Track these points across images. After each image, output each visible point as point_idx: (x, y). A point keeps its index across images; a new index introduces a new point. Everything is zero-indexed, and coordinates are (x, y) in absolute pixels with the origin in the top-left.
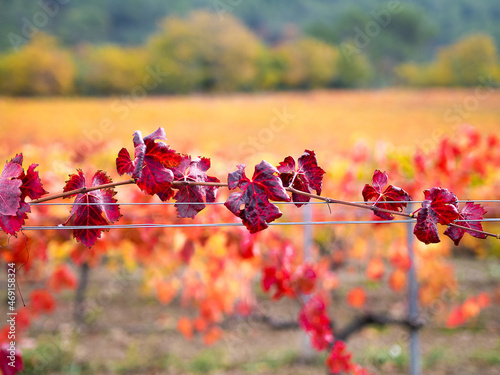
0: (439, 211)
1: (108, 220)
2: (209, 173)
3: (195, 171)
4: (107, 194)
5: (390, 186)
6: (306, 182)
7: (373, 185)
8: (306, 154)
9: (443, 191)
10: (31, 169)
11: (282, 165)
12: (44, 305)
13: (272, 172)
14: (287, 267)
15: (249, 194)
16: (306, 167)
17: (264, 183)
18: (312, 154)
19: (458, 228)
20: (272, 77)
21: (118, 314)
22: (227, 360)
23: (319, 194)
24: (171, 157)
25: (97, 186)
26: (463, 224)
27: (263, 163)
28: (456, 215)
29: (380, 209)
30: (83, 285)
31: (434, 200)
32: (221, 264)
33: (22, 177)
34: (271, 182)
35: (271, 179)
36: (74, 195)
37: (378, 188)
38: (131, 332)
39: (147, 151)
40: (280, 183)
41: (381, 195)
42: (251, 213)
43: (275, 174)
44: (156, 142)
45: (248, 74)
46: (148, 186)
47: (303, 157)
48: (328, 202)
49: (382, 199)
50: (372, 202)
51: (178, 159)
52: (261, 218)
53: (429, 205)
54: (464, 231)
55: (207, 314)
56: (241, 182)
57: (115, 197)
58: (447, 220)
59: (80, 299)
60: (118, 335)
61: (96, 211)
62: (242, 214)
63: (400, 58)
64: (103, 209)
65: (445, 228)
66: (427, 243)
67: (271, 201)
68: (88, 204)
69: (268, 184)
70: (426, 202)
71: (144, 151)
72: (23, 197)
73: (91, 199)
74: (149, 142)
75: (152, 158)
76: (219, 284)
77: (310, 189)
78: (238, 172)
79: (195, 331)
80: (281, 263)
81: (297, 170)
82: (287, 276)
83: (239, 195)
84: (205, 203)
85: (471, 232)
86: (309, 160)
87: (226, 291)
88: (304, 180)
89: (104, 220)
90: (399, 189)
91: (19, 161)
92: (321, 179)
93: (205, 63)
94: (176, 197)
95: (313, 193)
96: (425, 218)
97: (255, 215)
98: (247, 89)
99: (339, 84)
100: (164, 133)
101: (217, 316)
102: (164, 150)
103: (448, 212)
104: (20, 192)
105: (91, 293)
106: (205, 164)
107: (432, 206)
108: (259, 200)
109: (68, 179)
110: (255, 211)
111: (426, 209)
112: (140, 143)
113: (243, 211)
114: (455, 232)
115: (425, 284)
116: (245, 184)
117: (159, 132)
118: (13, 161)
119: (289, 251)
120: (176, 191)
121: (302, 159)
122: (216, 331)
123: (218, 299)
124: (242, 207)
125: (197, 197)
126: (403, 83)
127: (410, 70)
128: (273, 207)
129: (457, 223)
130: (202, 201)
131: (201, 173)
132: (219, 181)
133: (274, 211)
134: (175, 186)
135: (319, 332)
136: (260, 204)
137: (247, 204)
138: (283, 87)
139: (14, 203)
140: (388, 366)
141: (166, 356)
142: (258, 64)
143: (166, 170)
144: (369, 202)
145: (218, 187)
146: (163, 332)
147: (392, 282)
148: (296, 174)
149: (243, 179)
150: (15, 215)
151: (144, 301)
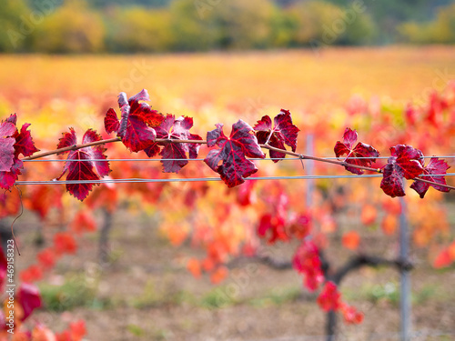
0: (405, 167)
1: (98, 175)
2: (192, 131)
3: (179, 129)
4: (97, 151)
5: (360, 144)
6: (281, 140)
7: (345, 142)
8: (282, 113)
9: (408, 147)
10: (24, 128)
11: (260, 123)
12: (67, 246)
13: (248, 131)
14: (282, 214)
15: (227, 150)
16: (282, 126)
17: (241, 140)
18: (287, 113)
19: (423, 182)
20: (284, 35)
21: (139, 254)
22: (235, 296)
23: (294, 150)
24: (153, 117)
25: (88, 143)
26: (428, 178)
27: (239, 122)
28: (420, 171)
29: (349, 165)
30: (107, 228)
31: (399, 157)
32: (227, 210)
33: (16, 135)
34: (247, 140)
35: (247, 137)
36: (66, 151)
37: (348, 145)
38: (150, 271)
39: (131, 111)
40: (256, 140)
41: (351, 151)
42: (229, 168)
43: (251, 132)
44: (139, 102)
45: (262, 33)
46: (132, 143)
47: (279, 116)
48: (301, 158)
49: (352, 155)
50: (343, 158)
51: (160, 118)
52: (237, 174)
53: (394, 161)
54: (429, 185)
55: (214, 256)
56: (219, 140)
57: (105, 154)
58: (412, 175)
59: (104, 240)
60: (138, 272)
61: (87, 167)
62: (220, 170)
63: (402, 18)
64: (94, 165)
65: (411, 182)
66: (393, 196)
67: (247, 158)
68: (80, 160)
69: (244, 142)
70: (392, 159)
71: (128, 111)
72: (16, 154)
73: (83, 155)
74: (133, 103)
75: (136, 117)
76: (225, 228)
77: (285, 145)
78: (216, 130)
79: (203, 270)
80: (276, 210)
81: (273, 128)
82: (281, 222)
83: (218, 152)
84: (188, 159)
85: (435, 186)
86: (284, 119)
87: (231, 235)
88: (280, 137)
89: (95, 175)
90: (367, 145)
91: (13, 120)
92: (296, 136)
93: (223, 23)
94: (162, 154)
95: (289, 149)
96: (390, 174)
97: (232, 170)
98: (261, 47)
99: (346, 41)
100: (147, 95)
101: (224, 257)
102: (147, 110)
103: (413, 167)
104: (13, 149)
105: (114, 234)
106: (188, 122)
107: (398, 161)
108: (236, 157)
109: (61, 136)
110: (232, 167)
111: (392, 165)
112: (125, 104)
113: (221, 167)
114: (421, 186)
115: (420, 227)
116: (223, 142)
117: (142, 93)
118: (8, 121)
119: (284, 199)
120: (162, 147)
121: (278, 118)
122: (223, 271)
123: (224, 242)
124: (220, 163)
125: (181, 153)
126: (404, 40)
127: (412, 28)
128: (249, 163)
129: (423, 178)
130: (185, 157)
131: (185, 131)
132: (201, 139)
133: (250, 167)
134: (161, 143)
135: (311, 274)
136: (237, 160)
137: (225, 161)
138: (294, 44)
139: (8, 160)
140: (383, 302)
141: (180, 293)
142: (271, 24)
143: (150, 129)
144: (341, 157)
145: (200, 144)
146: (178, 271)
147: (384, 226)
148: (272, 131)
149: (221, 137)
150: (9, 171)
151: (163, 242)
